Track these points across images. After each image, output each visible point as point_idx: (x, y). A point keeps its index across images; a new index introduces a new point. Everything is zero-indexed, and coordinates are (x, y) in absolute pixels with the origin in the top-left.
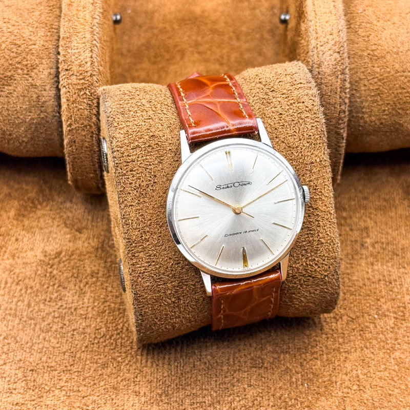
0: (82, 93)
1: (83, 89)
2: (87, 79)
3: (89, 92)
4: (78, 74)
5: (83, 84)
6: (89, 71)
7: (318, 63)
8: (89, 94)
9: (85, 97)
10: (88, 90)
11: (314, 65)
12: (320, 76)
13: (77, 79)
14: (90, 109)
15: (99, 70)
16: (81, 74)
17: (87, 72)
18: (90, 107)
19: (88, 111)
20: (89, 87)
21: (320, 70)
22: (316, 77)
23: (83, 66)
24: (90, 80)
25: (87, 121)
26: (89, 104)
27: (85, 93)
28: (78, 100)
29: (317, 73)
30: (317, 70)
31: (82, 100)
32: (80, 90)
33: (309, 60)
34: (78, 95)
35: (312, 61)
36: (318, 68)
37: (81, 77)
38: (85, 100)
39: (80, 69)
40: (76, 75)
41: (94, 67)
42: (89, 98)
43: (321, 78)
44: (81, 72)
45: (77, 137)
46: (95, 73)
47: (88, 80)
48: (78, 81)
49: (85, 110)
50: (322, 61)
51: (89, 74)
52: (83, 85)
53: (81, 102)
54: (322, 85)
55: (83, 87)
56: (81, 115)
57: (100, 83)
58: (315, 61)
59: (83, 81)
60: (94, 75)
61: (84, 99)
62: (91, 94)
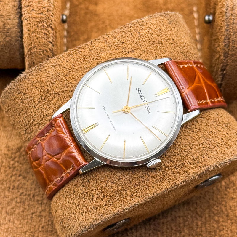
0: (40, 25)
1: (41, 22)
2: (44, 13)
3: (46, 24)
4: (37, 10)
5: (41, 17)
6: (47, 7)
7: (231, 6)
8: (46, 26)
9: (43, 28)
10: (45, 23)
11: (228, 8)
12: (232, 17)
13: (36, 13)
14: (47, 38)
15: (54, 5)
16: (40, 9)
17: (44, 7)
18: (46, 36)
19: (45, 39)
20: (46, 20)
21: (233, 12)
22: (230, 18)
23: (41, 2)
24: (47, 14)
25: (44, 47)
26: (46, 34)
27: (43, 25)
28: (37, 31)
29: (230, 14)
30: (231, 12)
31: (40, 31)
32: (39, 22)
33: (224, 3)
34: (37, 26)
35: (227, 4)
36: (232, 10)
37: (40, 12)
38: (43, 31)
39: (39, 5)
40: (36, 10)
41: (50, 3)
42: (46, 29)
43: (234, 19)
44: (39, 8)
45: (36, 60)
46: (51, 9)
47: (45, 15)
48: (37, 15)
49: (43, 39)
50: (234, 4)
51: (46, 9)
52: (41, 19)
53: (39, 32)
54: (234, 25)
55: (41, 20)
56: (40, 43)
57: (55, 16)
58: (229, 5)
59: (41, 15)
60: (51, 10)
61: (42, 29)
62: (48, 25)
